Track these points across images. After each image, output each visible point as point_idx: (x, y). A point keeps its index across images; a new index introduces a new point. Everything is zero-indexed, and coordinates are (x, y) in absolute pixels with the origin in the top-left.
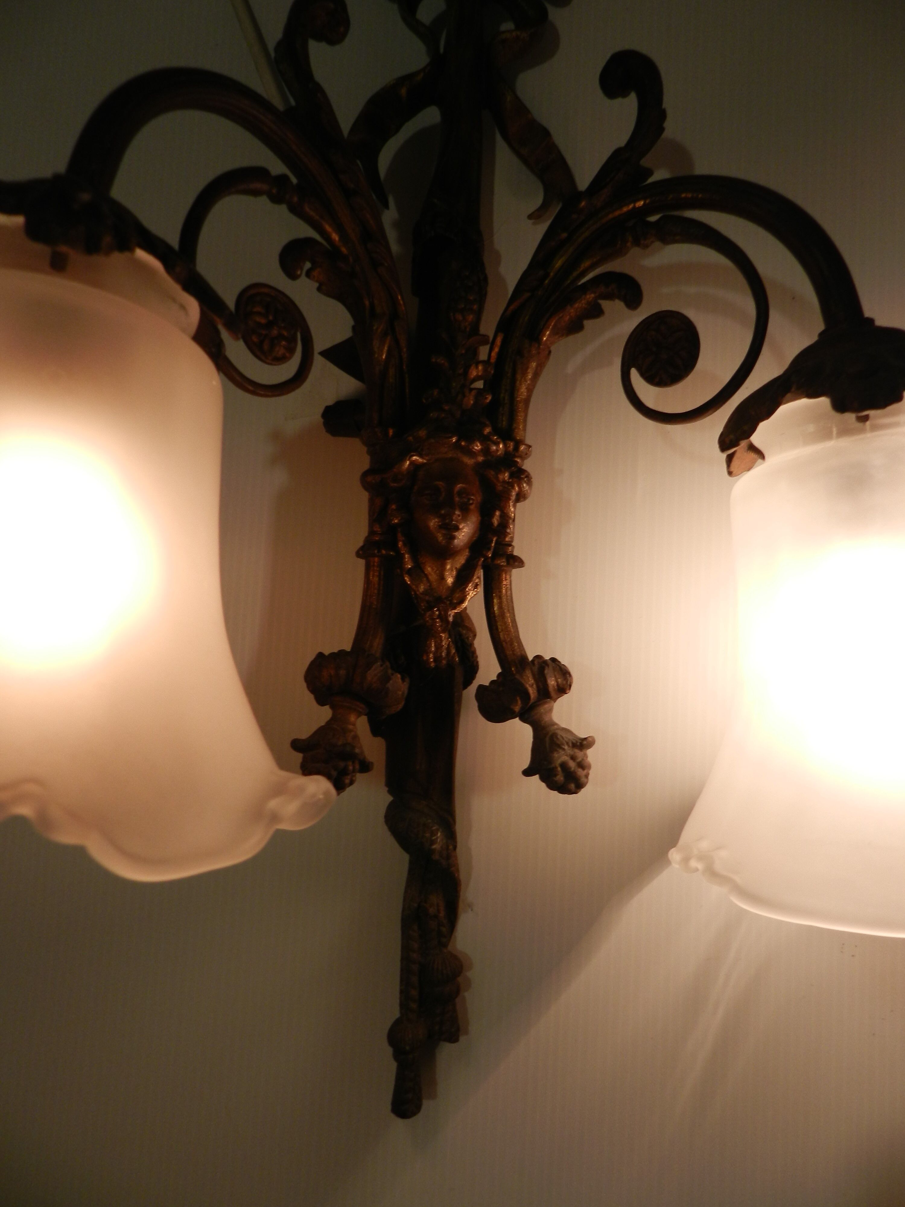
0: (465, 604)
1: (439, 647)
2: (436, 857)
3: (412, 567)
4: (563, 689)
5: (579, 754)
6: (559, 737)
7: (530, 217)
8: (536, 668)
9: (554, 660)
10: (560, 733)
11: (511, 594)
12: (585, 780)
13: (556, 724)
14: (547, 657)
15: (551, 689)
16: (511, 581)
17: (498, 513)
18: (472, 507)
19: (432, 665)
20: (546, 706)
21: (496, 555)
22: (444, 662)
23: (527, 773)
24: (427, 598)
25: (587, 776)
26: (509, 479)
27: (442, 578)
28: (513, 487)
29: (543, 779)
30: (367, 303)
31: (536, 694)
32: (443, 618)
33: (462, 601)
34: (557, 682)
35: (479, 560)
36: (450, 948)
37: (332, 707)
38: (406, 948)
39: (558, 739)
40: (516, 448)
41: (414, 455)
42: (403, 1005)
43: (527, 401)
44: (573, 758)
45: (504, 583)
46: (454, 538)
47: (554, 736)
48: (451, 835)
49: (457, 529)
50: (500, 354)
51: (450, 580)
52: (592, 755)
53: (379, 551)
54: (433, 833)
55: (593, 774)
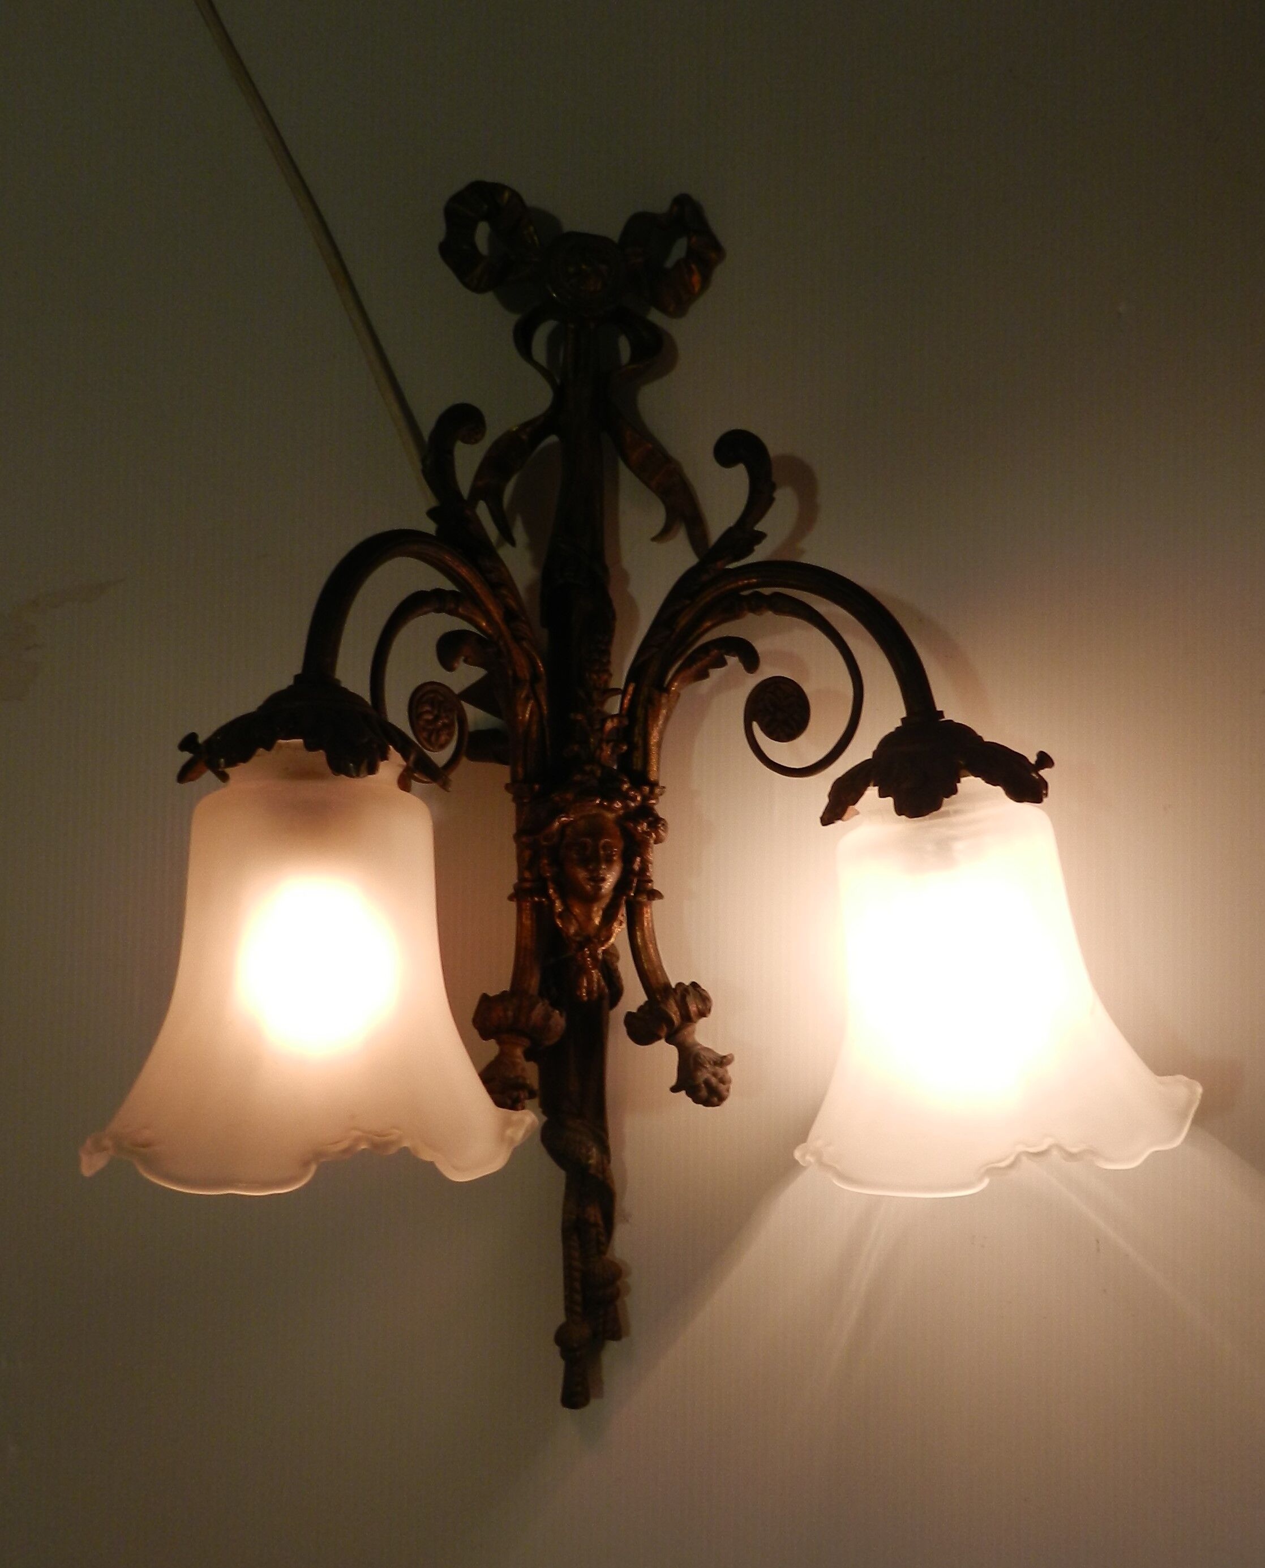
0: (612, 940)
1: (590, 982)
2: (592, 1171)
3: (563, 910)
4: (703, 1014)
5: (720, 1070)
6: (702, 1057)
7: (654, 539)
8: (678, 997)
9: (694, 985)
10: (703, 1053)
11: (653, 925)
12: (726, 1093)
13: (699, 1044)
14: (687, 983)
15: (692, 1015)
16: (651, 914)
17: (638, 859)
18: (615, 858)
19: (586, 999)
20: (690, 1029)
21: (638, 892)
22: (596, 995)
23: (675, 1089)
24: (578, 939)
25: (728, 1090)
26: (647, 829)
27: (590, 919)
28: (651, 835)
29: (688, 1094)
30: (510, 673)
31: (680, 1020)
32: (593, 956)
33: (609, 938)
34: (697, 1007)
35: (622, 899)
36: (608, 1256)
37: (500, 1043)
38: (567, 1257)
39: (700, 1058)
40: (652, 792)
41: (563, 817)
42: (569, 1310)
43: (659, 745)
44: (715, 1075)
45: (646, 916)
46: (600, 888)
47: (697, 1056)
48: (605, 1149)
49: (603, 880)
50: (632, 701)
51: (597, 921)
52: (732, 1070)
53: (532, 898)
54: (589, 1150)
55: (733, 1088)
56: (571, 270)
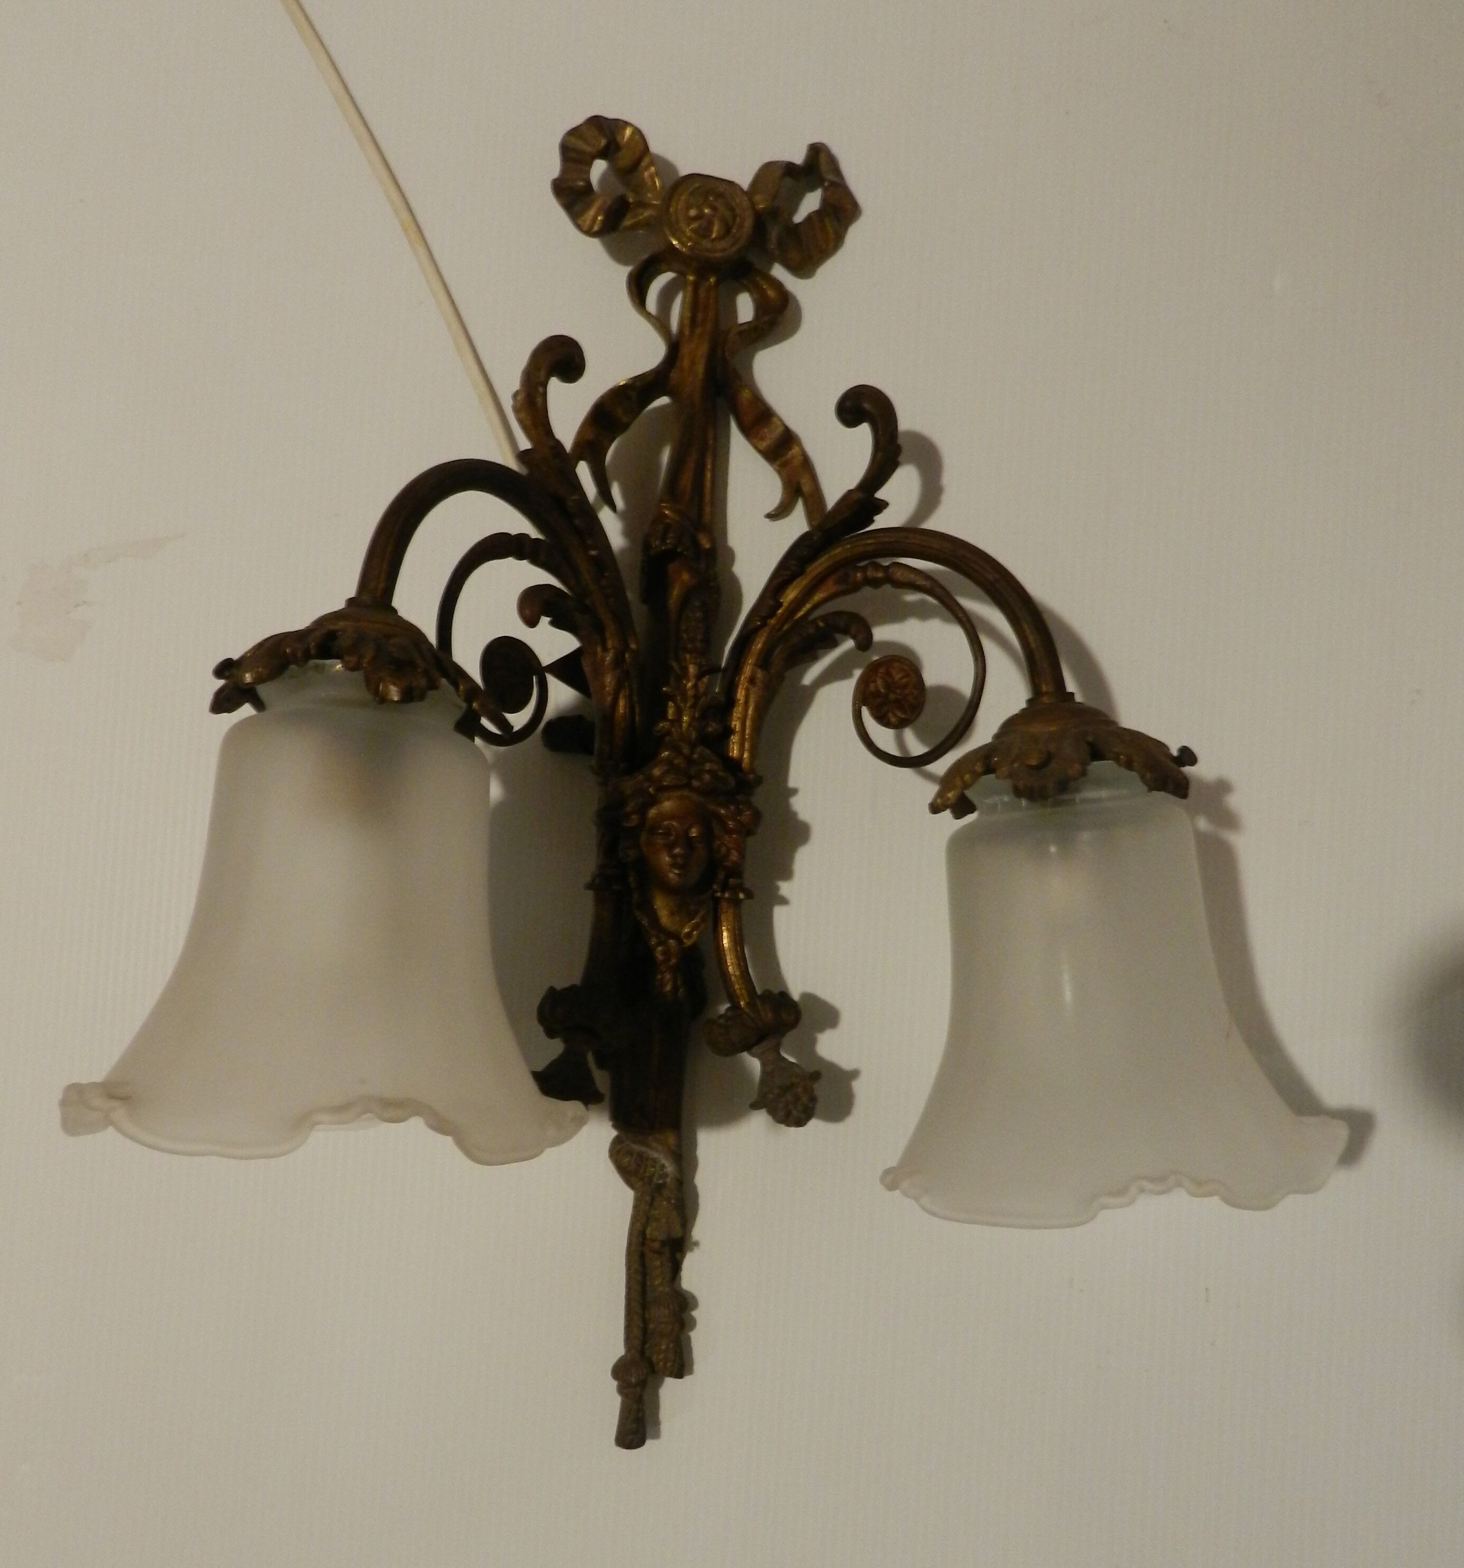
7: (772, 516)
9: (782, 993)
11: (740, 927)
13: (784, 1059)
16: (740, 914)
21: (726, 888)
23: (755, 1106)
29: (769, 1112)
36: (678, 1284)
37: (566, 1041)
42: (628, 1344)
53: (612, 887)
56: (693, 212)
